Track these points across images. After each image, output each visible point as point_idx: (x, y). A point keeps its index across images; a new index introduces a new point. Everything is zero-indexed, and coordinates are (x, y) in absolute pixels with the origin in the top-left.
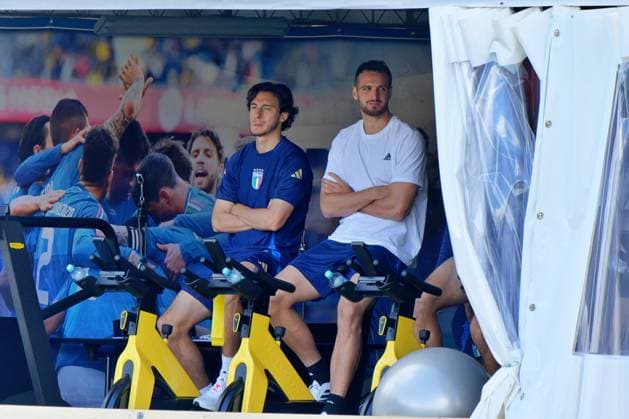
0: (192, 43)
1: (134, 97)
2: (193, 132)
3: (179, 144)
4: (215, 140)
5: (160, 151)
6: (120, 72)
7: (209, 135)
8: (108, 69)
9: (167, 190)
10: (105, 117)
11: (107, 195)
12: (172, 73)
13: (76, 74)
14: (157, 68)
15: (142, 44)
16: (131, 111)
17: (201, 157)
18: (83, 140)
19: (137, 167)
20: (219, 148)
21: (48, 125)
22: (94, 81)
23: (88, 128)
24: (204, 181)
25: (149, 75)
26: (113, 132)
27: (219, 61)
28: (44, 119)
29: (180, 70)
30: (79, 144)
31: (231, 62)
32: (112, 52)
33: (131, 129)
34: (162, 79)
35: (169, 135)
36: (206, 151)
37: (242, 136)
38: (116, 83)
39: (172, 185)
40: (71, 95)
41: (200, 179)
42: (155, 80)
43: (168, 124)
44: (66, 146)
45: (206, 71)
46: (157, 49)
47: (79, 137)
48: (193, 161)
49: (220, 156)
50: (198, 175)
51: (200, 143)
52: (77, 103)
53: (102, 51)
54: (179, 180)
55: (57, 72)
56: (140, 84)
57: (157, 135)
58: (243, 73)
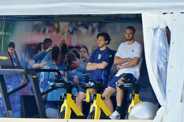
0: (80, 23)
1: (65, 37)
2: (81, 46)
3: (77, 49)
4: (86, 49)
5: (72, 51)
6: (61, 31)
7: (85, 47)
8: (58, 30)
9: (74, 62)
10: (57, 43)
11: (58, 63)
12: (75, 31)
13: (49, 32)
14: (71, 30)
15: (67, 24)
16: (64, 41)
17: (83, 53)
18: (51, 49)
19: (66, 56)
20: (87, 51)
21: (42, 45)
22: (54, 33)
23: (53, 46)
24: (84, 59)
25: (68, 32)
26: (59, 46)
27: (87, 28)
28: (41, 43)
29: (77, 31)
30: (50, 50)
31: (90, 28)
32: (59, 26)
34: (72, 33)
35: (74, 47)
36: (84, 51)
37: (93, 47)
38: (60, 34)
39: (75, 60)
40: (48, 37)
41: (82, 59)
43: (74, 44)
44: (47, 51)
45: (84, 30)
46: (71, 24)
47: (50, 48)
48: (81, 54)
49: (88, 53)
50: (82, 58)
51: (82, 49)
52: (50, 39)
53: (56, 26)
54: (77, 59)
55: (44, 31)
56: (66, 34)
57: (71, 47)
58: (93, 31)
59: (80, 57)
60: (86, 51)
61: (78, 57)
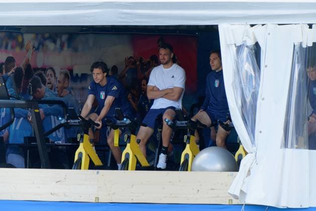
0: (47, 35)
2: (47, 68)
3: (43, 72)
4: (53, 71)
5: (36, 75)
6: (25, 47)
7: (52, 69)
8: (21, 45)
9: (39, 89)
11: (21, 91)
12: (41, 46)
13: (12, 47)
14: (36, 45)
15: (32, 36)
16: (28, 60)
17: (50, 77)
18: (14, 71)
19: (30, 81)
20: (55, 74)
21: (4, 66)
22: (18, 50)
23: (15, 67)
24: (50, 85)
25: (34, 47)
26: (23, 68)
27: (55, 42)
28: (3, 64)
29: (43, 46)
30: (13, 73)
31: (58, 42)
32: (23, 39)
33: (28, 67)
34: (37, 49)
35: (39, 69)
36: (51, 75)
37: (62, 69)
39: (40, 87)
40: (11, 55)
41: (49, 85)
42: (36, 49)
43: (40, 65)
44: (9, 73)
45: (51, 46)
46: (36, 37)
47: (13, 70)
48: (47, 78)
49: (55, 76)
50: (48, 83)
51: (49, 72)
53: (20, 39)
54: (42, 85)
55: (6, 47)
56: (31, 51)
57: (36, 69)
58: (62, 46)
59: (45, 83)
60: (53, 73)
61: (44, 82)
